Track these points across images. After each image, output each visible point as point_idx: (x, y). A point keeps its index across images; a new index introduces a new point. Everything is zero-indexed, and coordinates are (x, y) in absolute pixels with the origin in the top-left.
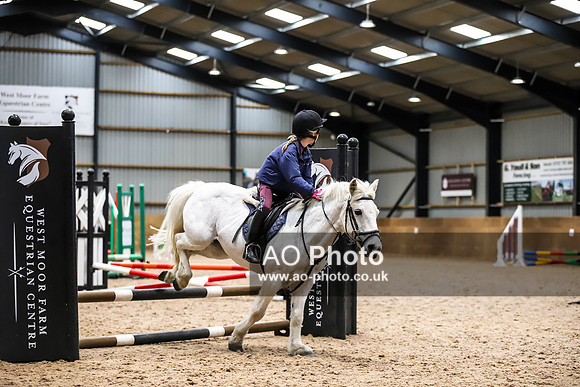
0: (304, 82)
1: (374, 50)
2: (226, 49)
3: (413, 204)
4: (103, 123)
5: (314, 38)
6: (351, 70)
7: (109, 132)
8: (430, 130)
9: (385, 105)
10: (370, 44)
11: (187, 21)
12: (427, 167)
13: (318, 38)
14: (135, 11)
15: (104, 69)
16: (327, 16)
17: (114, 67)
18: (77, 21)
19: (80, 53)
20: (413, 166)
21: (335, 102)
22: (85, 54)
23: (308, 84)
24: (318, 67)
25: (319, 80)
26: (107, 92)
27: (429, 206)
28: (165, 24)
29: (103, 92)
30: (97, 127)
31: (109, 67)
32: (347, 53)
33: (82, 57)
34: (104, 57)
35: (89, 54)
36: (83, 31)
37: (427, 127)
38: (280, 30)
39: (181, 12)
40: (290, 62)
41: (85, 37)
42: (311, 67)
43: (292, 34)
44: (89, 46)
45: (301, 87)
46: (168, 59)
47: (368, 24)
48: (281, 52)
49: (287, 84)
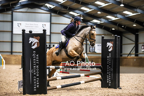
0: (105, 20)
1: (124, 12)
2: (85, 12)
3: (134, 53)
4: (52, 32)
5: (108, 9)
6: (118, 17)
7: (54, 34)
8: (139, 33)
9: (126, 27)
10: (123, 11)
11: (74, 5)
12: (138, 43)
13: (109, 9)
14: (61, 2)
15: (52, 17)
16: (111, 3)
17: (55, 17)
18: (45, 5)
19: (46, 13)
20: (134, 43)
21: (114, 26)
22: (47, 13)
23: (106, 21)
24: (109, 17)
25: (109, 20)
26: (53, 23)
27: (138, 53)
28: (68, 6)
29: (52, 23)
30: (51, 33)
31: (54, 17)
32: (116, 13)
33: (47, 14)
34: (53, 14)
35: (49, 13)
36: (47, 7)
37: (138, 32)
38: (99, 7)
39: (73, 2)
40: (101, 15)
41: (48, 9)
42: (107, 17)
43: (102, 8)
44: (49, 12)
45: (104, 22)
46: (69, 15)
47: (122, 5)
48: (99, 13)
49: (101, 21)
